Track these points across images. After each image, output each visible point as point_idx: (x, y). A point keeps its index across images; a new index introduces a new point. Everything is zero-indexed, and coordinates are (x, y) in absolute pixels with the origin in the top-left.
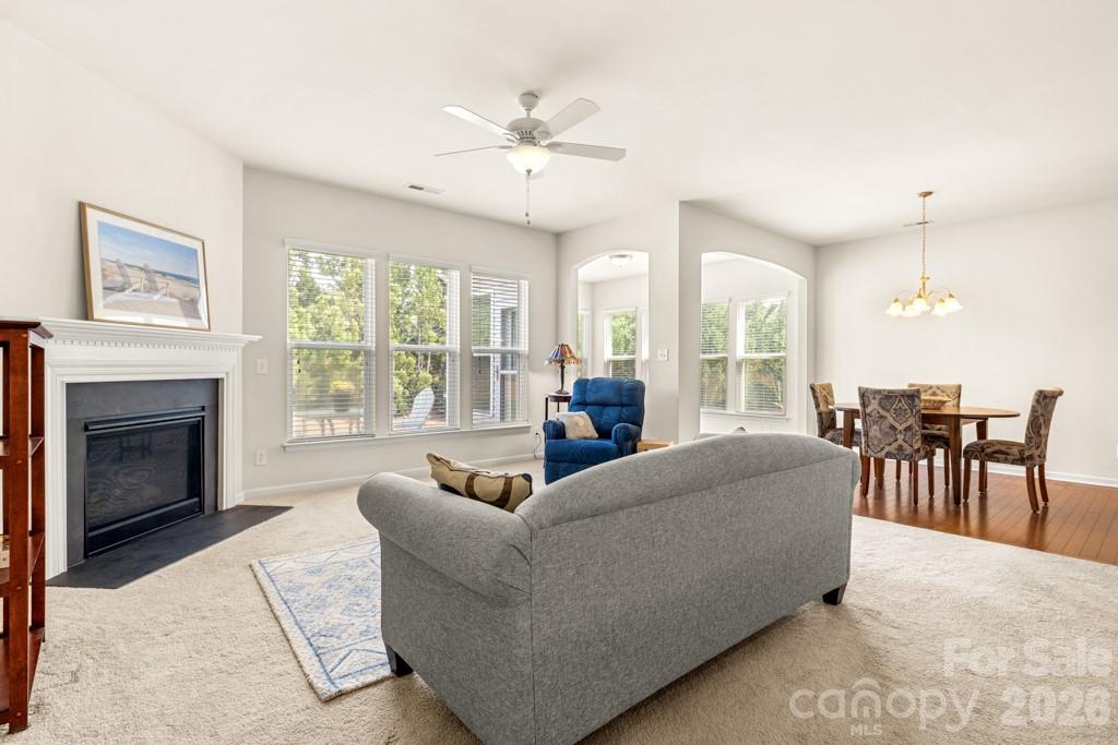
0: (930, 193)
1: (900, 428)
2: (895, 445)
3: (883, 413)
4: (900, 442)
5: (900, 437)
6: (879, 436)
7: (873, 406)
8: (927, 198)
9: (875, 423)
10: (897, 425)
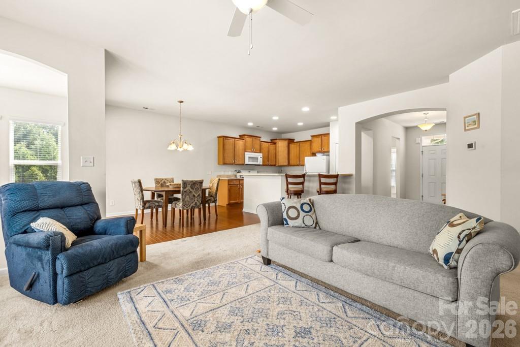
0: (182, 102)
1: (196, 196)
2: (194, 203)
3: (191, 190)
4: (196, 201)
5: (196, 199)
6: (189, 200)
7: (189, 187)
8: (182, 103)
9: (188, 195)
10: (195, 194)
